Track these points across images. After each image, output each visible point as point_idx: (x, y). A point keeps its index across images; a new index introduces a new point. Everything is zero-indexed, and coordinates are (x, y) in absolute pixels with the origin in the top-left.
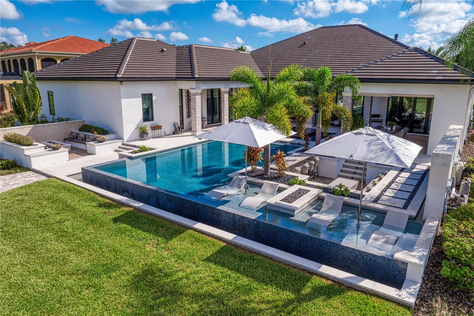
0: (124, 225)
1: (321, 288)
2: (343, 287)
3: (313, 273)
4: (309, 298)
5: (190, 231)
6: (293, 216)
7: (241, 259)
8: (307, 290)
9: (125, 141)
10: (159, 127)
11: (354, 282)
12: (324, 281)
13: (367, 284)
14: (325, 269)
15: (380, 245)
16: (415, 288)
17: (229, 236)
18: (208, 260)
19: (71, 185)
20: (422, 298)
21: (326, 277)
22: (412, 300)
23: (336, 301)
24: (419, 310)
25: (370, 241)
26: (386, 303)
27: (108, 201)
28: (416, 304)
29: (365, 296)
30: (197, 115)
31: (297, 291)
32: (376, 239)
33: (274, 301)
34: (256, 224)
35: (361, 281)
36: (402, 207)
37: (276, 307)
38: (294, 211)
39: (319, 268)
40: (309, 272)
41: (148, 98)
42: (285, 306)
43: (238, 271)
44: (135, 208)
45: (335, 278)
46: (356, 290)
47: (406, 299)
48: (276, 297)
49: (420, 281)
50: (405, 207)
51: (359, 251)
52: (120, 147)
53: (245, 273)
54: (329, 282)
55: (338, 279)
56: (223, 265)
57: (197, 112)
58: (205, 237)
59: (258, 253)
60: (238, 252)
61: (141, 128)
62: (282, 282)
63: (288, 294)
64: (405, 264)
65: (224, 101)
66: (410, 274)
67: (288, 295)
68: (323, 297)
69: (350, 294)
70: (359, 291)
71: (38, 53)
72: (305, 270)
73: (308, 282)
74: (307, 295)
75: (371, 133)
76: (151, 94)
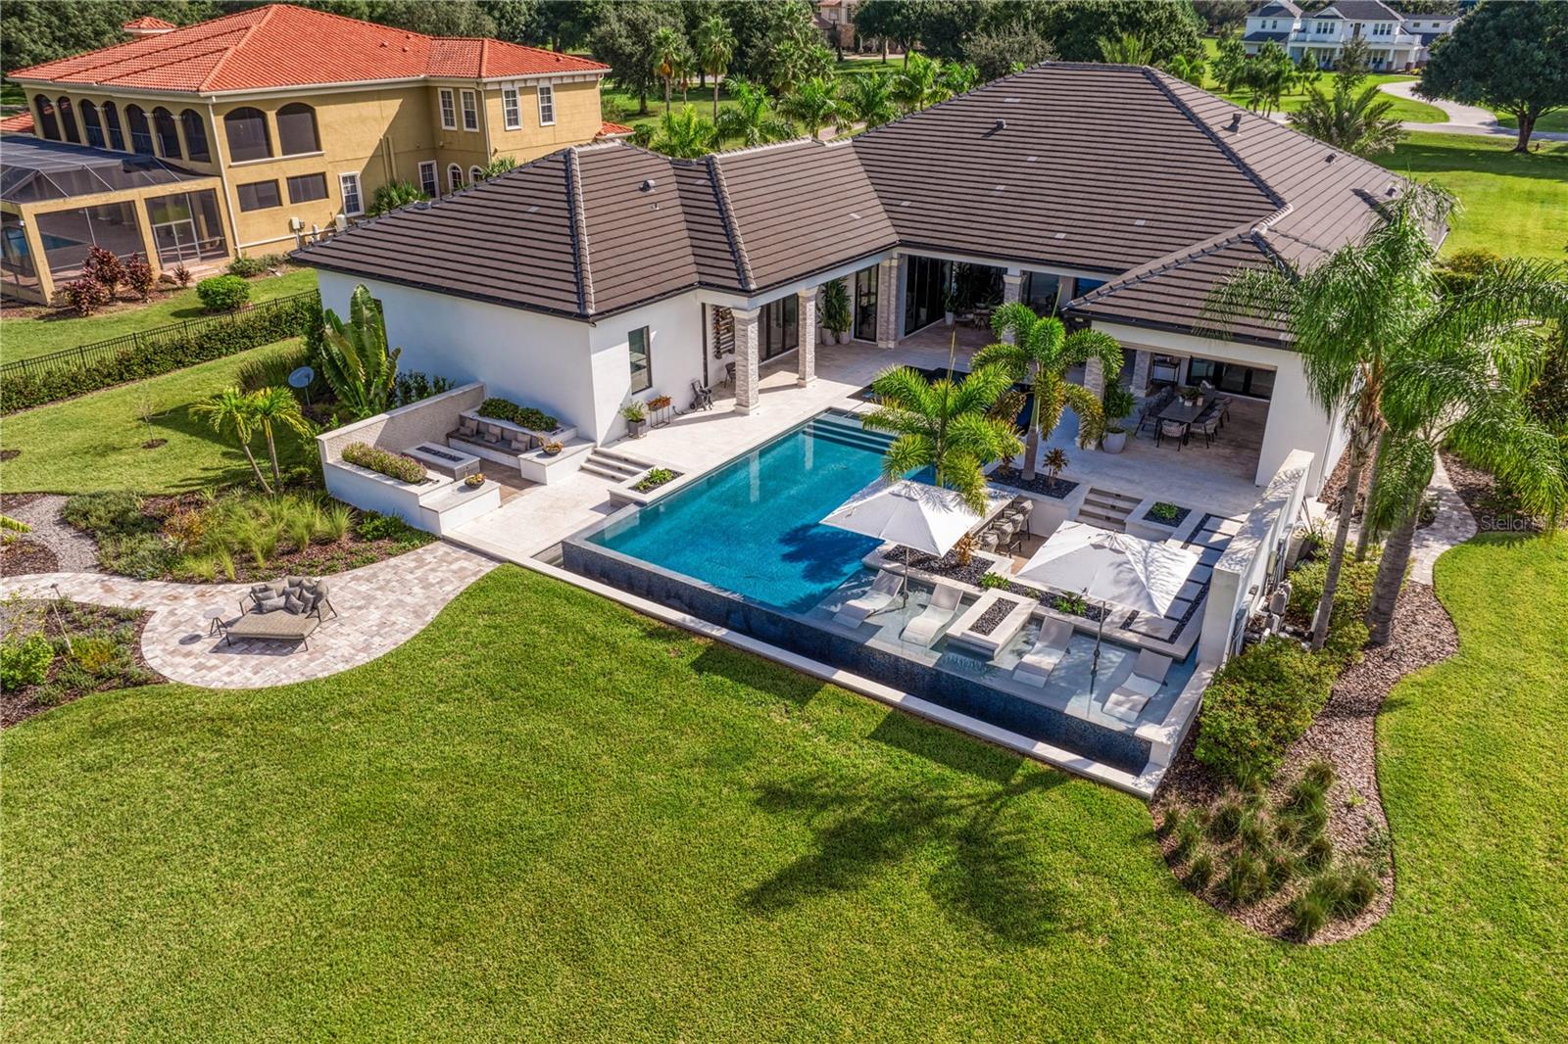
0: (720, 678)
1: (1036, 775)
2: (1064, 774)
3: (1025, 754)
4: (1021, 789)
5: (830, 687)
6: (992, 658)
7: (922, 735)
8: (1017, 780)
9: (599, 444)
10: (665, 401)
11: (1079, 767)
12: (1039, 764)
13: (1098, 769)
14: (1042, 749)
15: (1123, 714)
16: (1158, 775)
17: (896, 696)
18: (873, 737)
19: (562, 584)
20: (1163, 787)
21: (1044, 760)
22: (1150, 791)
23: (1055, 794)
24: (1157, 801)
25: (1109, 705)
26: (1118, 794)
27: (656, 623)
28: (1155, 795)
29: (1092, 785)
30: (750, 367)
31: (1005, 781)
32: (1118, 704)
33: (978, 795)
34: (935, 675)
35: (1089, 765)
36: (1167, 638)
37: (981, 802)
38: (993, 651)
39: (1034, 745)
40: (1019, 753)
41: (639, 340)
42: (991, 800)
43: (920, 753)
44: (716, 639)
45: (1055, 761)
46: (1081, 777)
47: (1143, 790)
48: (979, 790)
49: (1168, 765)
50: (1172, 640)
51: (1089, 723)
52: (589, 460)
53: (931, 756)
54: (1047, 767)
55: (1059, 763)
56: (899, 746)
57: (750, 362)
58: (857, 697)
59: (944, 725)
60: (914, 723)
61: (629, 410)
62: (984, 768)
63: (993, 784)
64: (1149, 743)
65: (805, 319)
66: (1154, 755)
67: (994, 786)
68: (1039, 789)
69: (1073, 783)
70: (1085, 778)
71: (217, 97)
72: (1014, 750)
73: (1018, 767)
74: (1018, 786)
75: (1118, 547)
76: (647, 327)
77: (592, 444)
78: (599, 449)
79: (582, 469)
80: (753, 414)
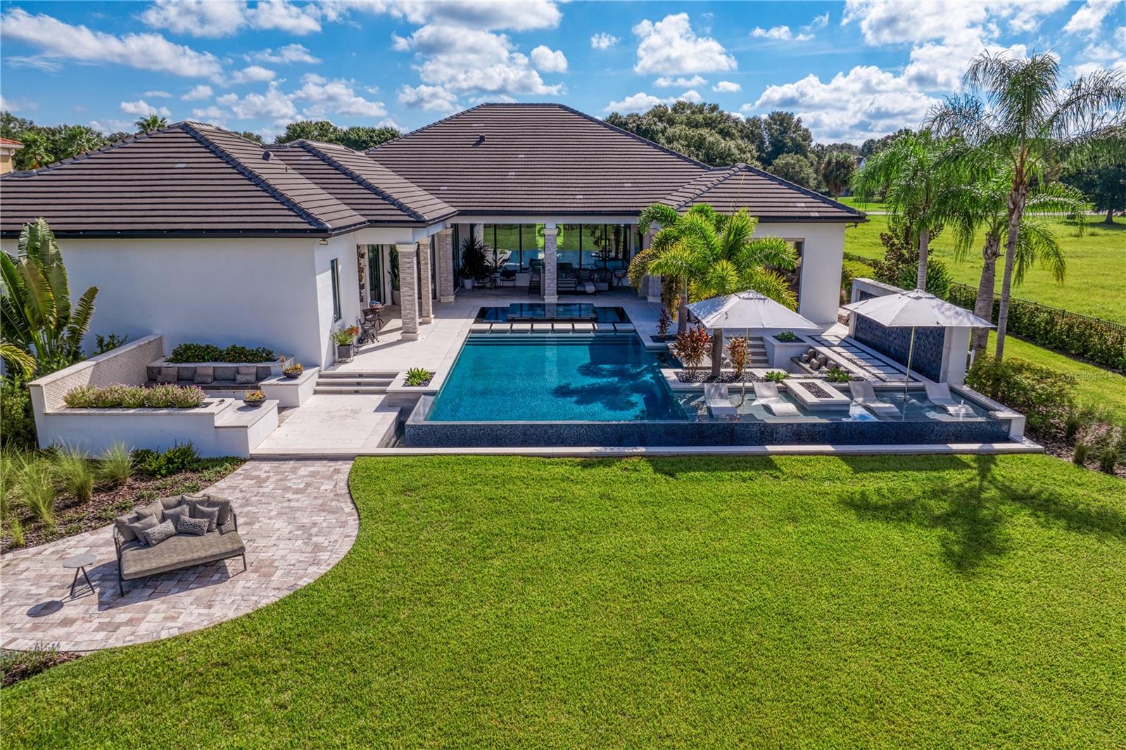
8: (974, 464)
9: (323, 367)
52: (319, 384)
61: (336, 337)
64: (1009, 421)
76: (336, 260)
77: (318, 368)
78: (324, 372)
79: (316, 392)
80: (420, 338)
